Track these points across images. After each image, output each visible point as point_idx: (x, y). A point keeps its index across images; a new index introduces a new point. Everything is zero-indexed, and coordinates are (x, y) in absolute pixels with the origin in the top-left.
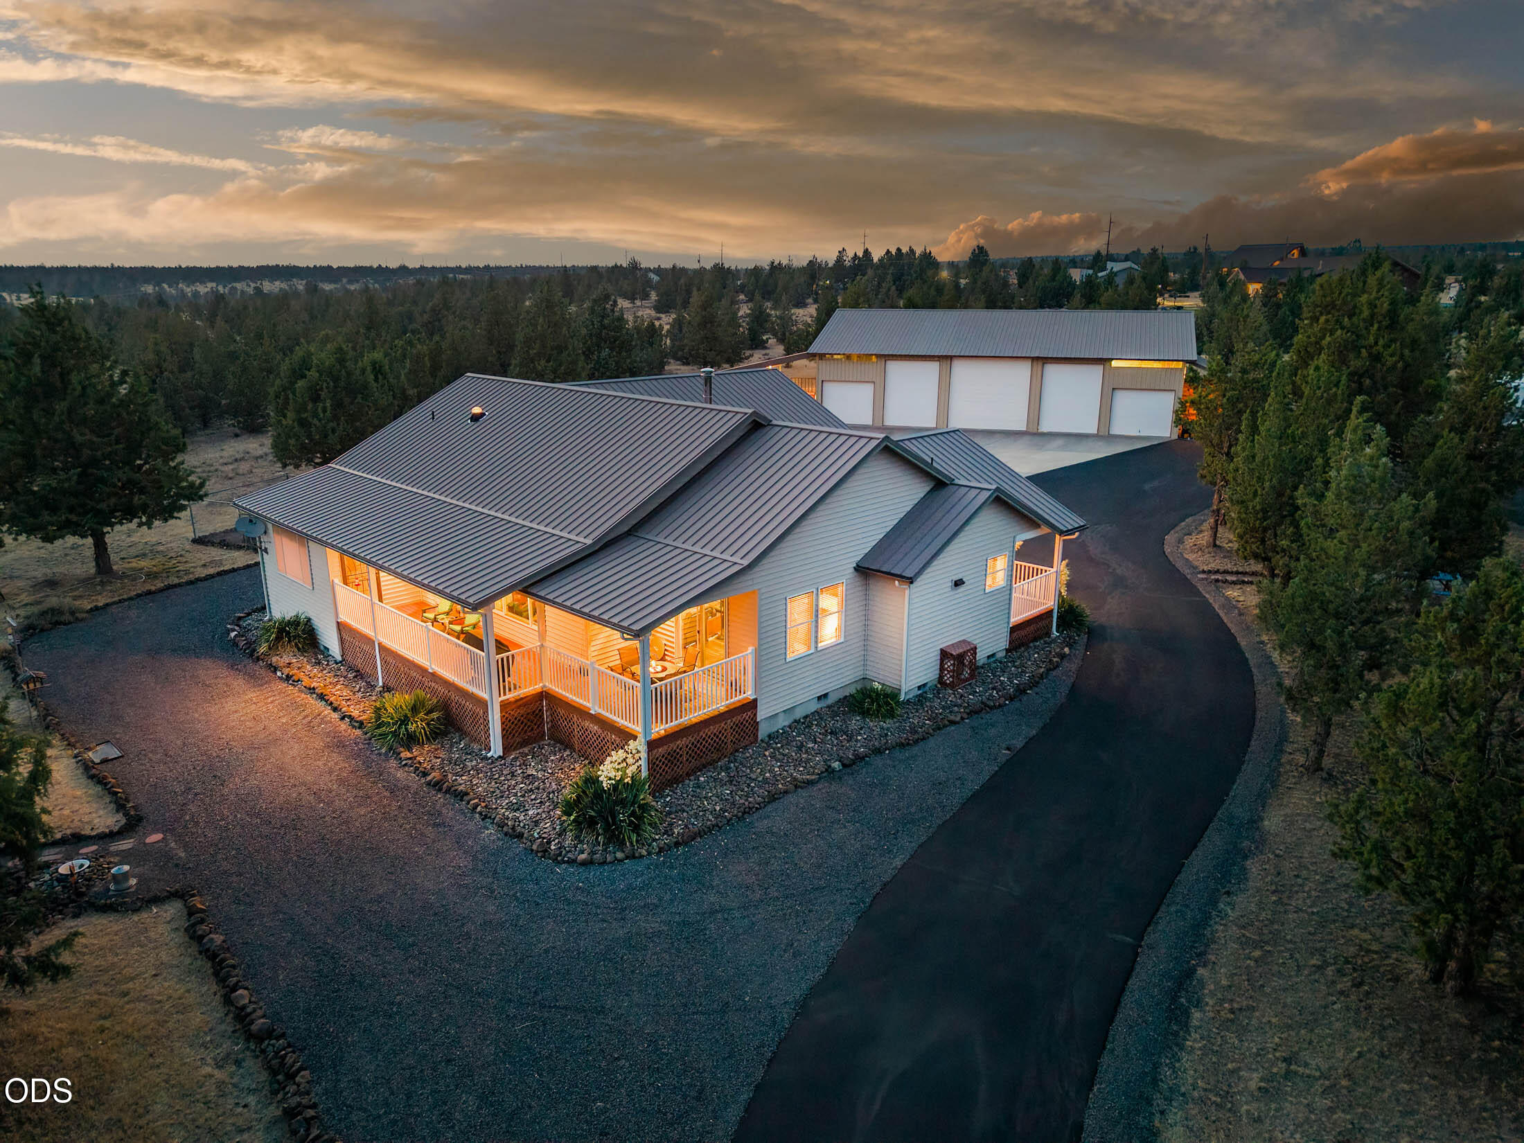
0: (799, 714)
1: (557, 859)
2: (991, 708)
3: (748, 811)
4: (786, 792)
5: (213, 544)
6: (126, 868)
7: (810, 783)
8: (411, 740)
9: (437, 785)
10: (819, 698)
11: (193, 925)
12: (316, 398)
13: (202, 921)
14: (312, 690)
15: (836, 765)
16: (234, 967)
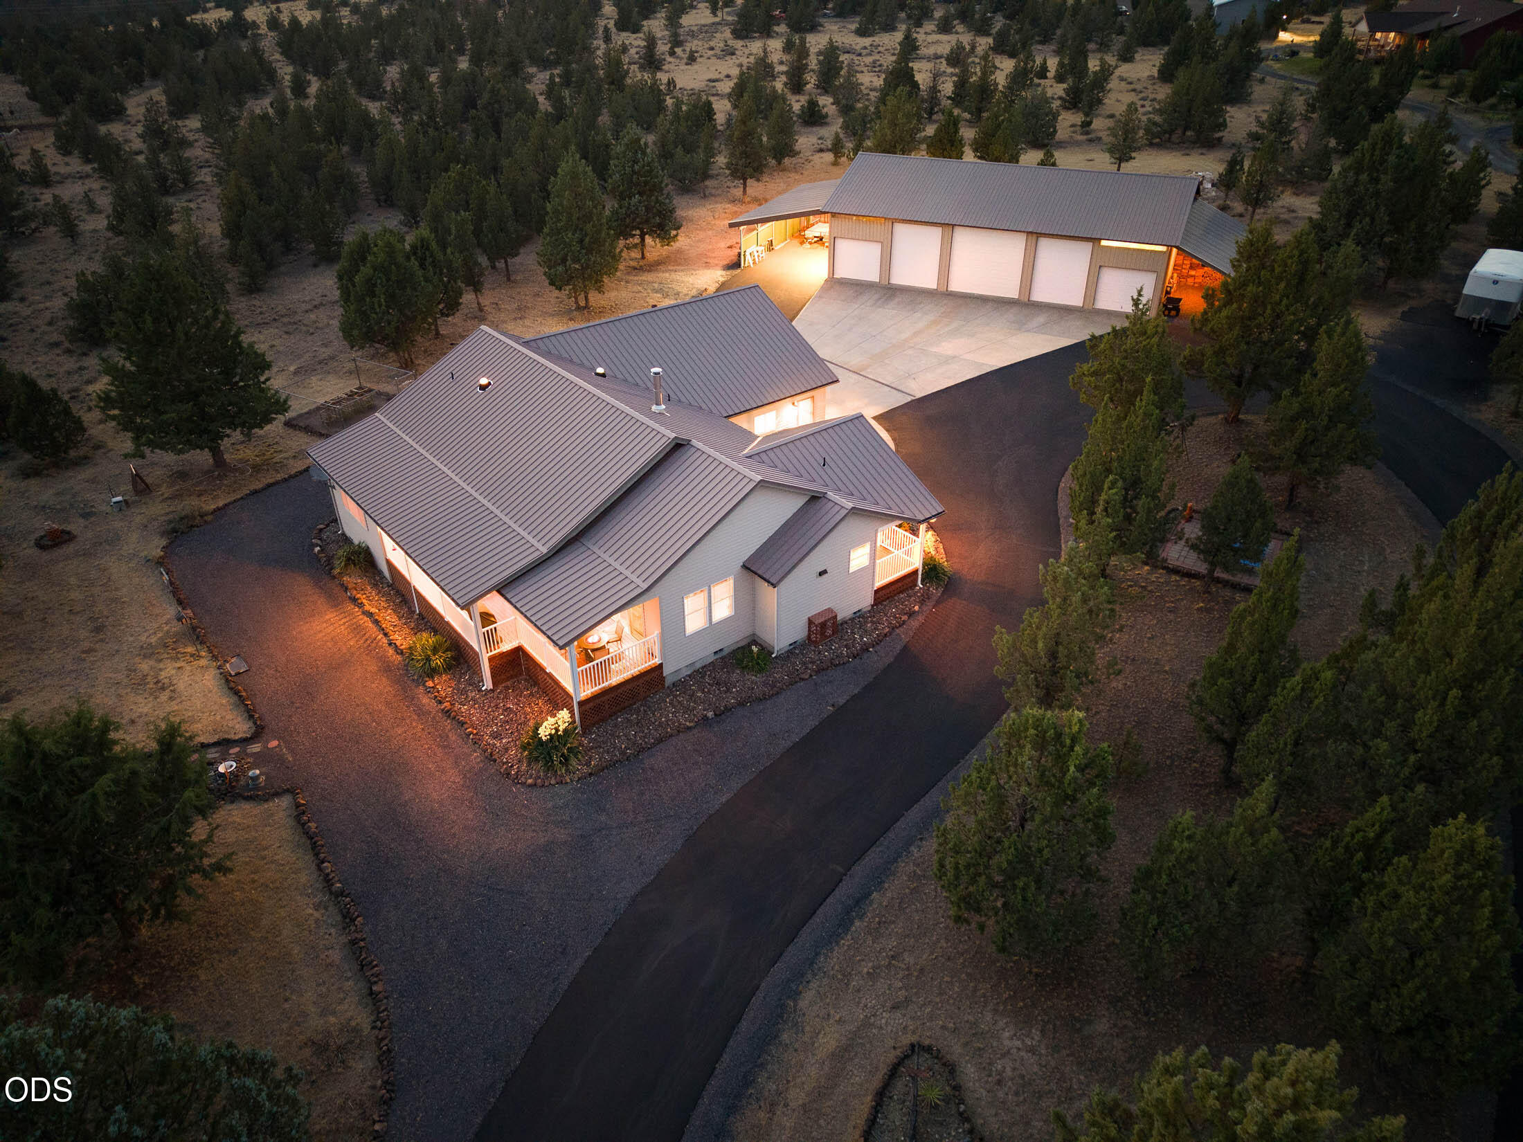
0: (698, 666)
1: (516, 780)
2: (836, 666)
3: (642, 750)
4: (671, 736)
5: (300, 429)
6: (258, 772)
7: (689, 728)
8: (433, 672)
9: (447, 713)
10: (716, 653)
11: (298, 816)
12: (373, 294)
13: (304, 813)
14: (370, 615)
15: (710, 714)
16: (323, 846)
